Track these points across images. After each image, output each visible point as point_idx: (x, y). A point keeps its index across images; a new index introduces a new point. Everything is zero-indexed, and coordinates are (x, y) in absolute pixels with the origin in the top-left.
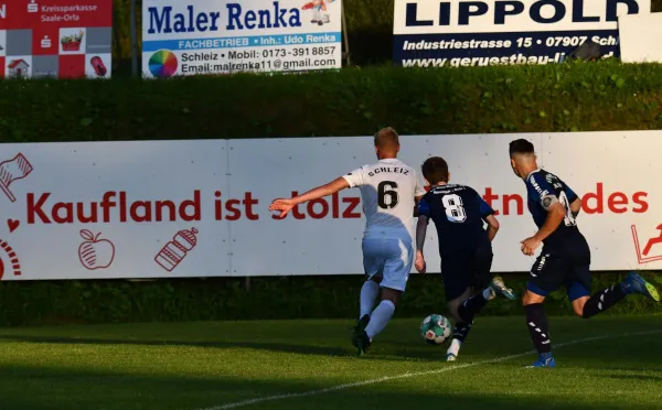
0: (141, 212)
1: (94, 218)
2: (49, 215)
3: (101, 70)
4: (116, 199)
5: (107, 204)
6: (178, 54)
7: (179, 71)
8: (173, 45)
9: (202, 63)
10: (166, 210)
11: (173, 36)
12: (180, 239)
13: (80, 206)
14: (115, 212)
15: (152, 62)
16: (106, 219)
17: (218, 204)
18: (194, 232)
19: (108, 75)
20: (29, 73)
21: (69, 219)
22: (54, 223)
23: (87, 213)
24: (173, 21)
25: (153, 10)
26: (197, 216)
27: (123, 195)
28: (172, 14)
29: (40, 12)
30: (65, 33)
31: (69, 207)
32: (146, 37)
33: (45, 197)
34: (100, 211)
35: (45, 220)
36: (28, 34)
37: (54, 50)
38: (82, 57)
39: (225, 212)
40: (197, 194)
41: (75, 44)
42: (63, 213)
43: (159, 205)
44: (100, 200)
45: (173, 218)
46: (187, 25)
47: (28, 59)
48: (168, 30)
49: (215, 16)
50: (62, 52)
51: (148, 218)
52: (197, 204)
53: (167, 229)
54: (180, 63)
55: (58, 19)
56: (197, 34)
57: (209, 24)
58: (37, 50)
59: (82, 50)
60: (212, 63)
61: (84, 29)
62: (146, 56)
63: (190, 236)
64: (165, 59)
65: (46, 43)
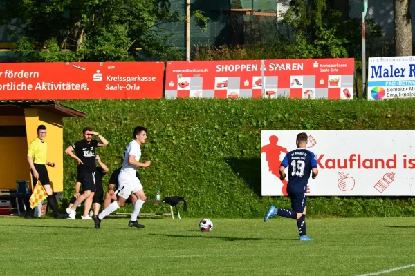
0: (368, 164)
1: (345, 167)
2: (324, 165)
3: (348, 95)
4: (356, 158)
5: (351, 160)
6: (385, 88)
7: (385, 97)
8: (383, 84)
9: (397, 92)
10: (380, 164)
11: (383, 79)
12: (386, 177)
13: (339, 161)
14: (355, 164)
15: (373, 92)
16: (351, 167)
17: (405, 161)
18: (393, 174)
19: (351, 98)
20: (313, 97)
21: (334, 167)
22: (326, 169)
23: (342, 164)
24: (383, 72)
25: (373, 67)
26: (395, 167)
27: (359, 156)
28: (383, 69)
29: (319, 67)
30: (331, 78)
31: (333, 161)
32: (370, 80)
33: (322, 156)
34: (348, 163)
35: (322, 167)
36: (313, 77)
37: (325, 85)
38: (339, 89)
39: (408, 165)
40: (395, 156)
41: (336, 83)
42: (330, 164)
43: (376, 161)
44: (348, 158)
45: (383, 167)
46: (390, 74)
47: (314, 89)
48: (380, 76)
49: (403, 70)
50: (329, 86)
51: (371, 167)
52: (395, 161)
53: (380, 172)
54: (386, 93)
55: (328, 70)
56: (394, 78)
57: (400, 74)
58: (318, 85)
59: (339, 86)
60: (402, 92)
61: (340, 76)
62: (370, 89)
63: (391, 176)
64: (378, 91)
65: (322, 82)
